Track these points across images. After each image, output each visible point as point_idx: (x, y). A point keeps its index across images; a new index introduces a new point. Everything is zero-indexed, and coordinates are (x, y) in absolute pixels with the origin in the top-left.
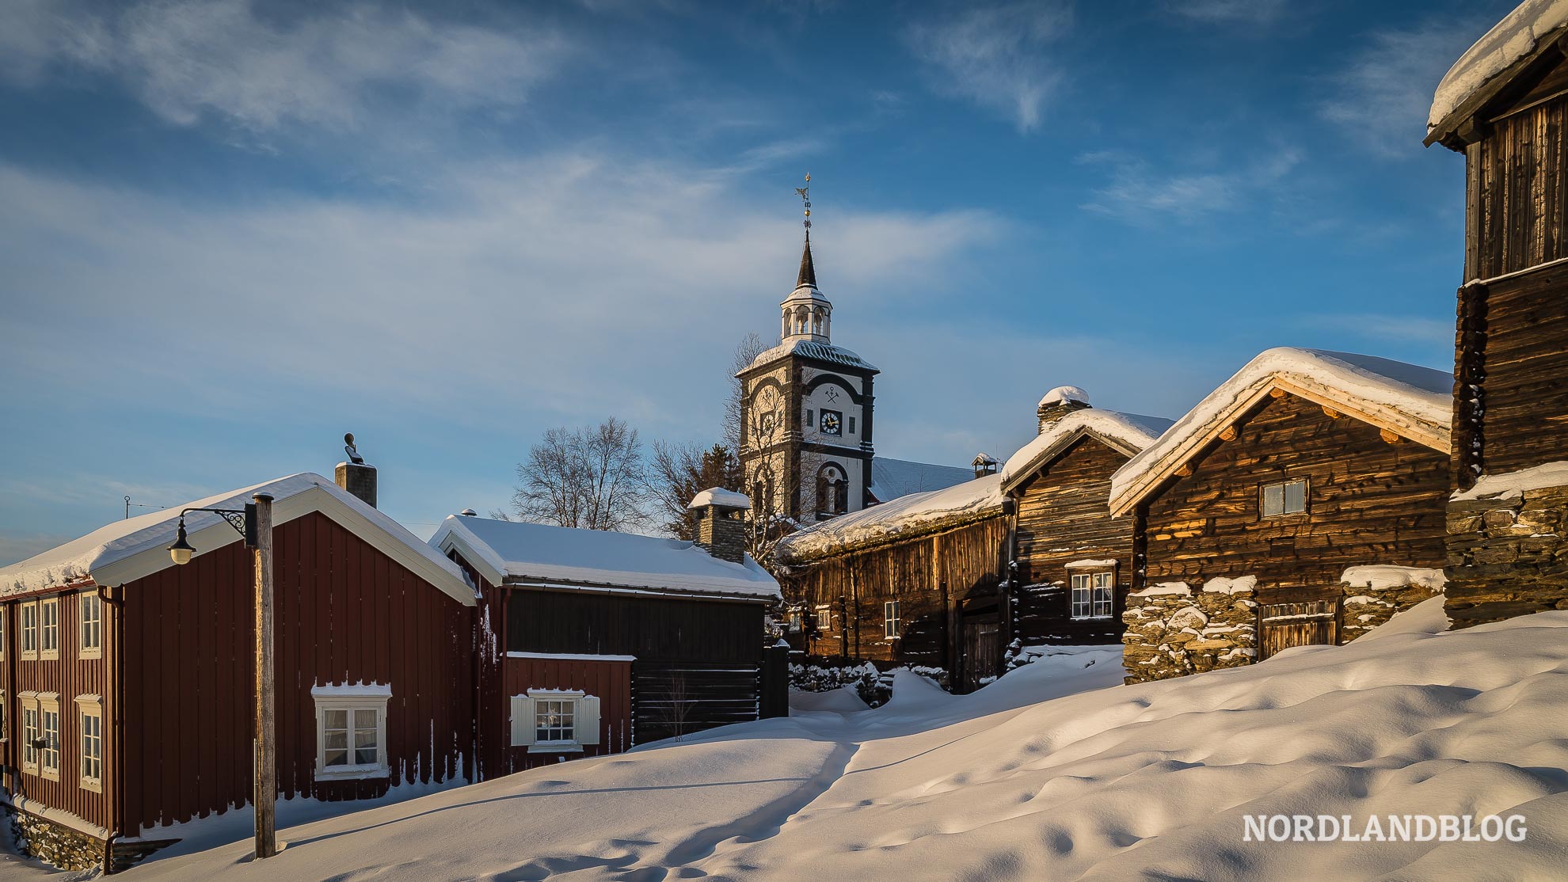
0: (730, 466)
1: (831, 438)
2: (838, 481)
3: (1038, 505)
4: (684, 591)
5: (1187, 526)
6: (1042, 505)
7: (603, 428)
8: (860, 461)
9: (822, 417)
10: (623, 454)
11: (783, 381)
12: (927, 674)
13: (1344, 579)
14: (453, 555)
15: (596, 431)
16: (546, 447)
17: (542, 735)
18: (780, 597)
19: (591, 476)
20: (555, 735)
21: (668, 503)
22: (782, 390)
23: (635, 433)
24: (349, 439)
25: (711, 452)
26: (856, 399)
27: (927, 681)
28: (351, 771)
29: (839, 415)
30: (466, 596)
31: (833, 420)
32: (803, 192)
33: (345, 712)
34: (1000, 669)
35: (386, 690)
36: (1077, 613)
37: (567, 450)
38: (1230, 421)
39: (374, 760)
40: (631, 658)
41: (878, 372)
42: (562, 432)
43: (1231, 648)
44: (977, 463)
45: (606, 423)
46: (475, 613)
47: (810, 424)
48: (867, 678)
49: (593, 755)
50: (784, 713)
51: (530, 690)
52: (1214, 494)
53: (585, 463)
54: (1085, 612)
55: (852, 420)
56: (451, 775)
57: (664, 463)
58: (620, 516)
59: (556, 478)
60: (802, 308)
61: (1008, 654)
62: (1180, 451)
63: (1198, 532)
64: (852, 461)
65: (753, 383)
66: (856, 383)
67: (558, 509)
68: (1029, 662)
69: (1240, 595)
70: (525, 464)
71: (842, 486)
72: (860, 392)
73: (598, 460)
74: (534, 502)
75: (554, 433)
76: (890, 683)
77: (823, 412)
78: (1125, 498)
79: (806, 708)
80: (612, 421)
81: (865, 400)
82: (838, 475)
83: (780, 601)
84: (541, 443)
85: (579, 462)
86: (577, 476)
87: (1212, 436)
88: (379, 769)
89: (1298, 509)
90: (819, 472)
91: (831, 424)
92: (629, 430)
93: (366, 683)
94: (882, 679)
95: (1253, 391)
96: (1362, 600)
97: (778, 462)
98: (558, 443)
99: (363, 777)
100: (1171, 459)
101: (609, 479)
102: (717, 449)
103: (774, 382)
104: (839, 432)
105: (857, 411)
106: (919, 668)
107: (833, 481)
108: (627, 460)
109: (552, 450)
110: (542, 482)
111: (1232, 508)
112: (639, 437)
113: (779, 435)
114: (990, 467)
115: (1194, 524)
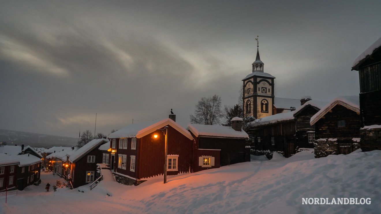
0: (240, 108)
1: (265, 94)
2: (266, 103)
3: (301, 119)
4: (230, 137)
5: (325, 128)
6: (302, 119)
7: (213, 97)
8: (271, 99)
9: (262, 89)
10: (217, 102)
11: (253, 81)
12: (280, 153)
13: (352, 140)
14: (189, 131)
15: (212, 97)
16: (202, 101)
17: (204, 164)
18: (249, 138)
19: (211, 107)
20: (206, 164)
21: (227, 117)
22: (252, 83)
23: (220, 98)
24: (172, 110)
25: (236, 106)
26: (270, 84)
27: (280, 155)
28: (172, 170)
29: (266, 88)
30: (191, 138)
31: (264, 89)
32: (257, 39)
33: (171, 159)
34: (295, 153)
35: (178, 156)
36: (310, 142)
37: (206, 102)
38: (330, 109)
39: (175, 168)
40: (220, 150)
41: (275, 78)
42: (205, 98)
43: (334, 152)
44: (291, 108)
45: (214, 96)
46: (193, 141)
47: (259, 90)
48: (268, 153)
49: (213, 168)
50: (250, 161)
51: (202, 156)
52: (329, 122)
53: (209, 104)
54: (311, 142)
55: (269, 89)
56: (188, 172)
57: (226, 109)
58: (217, 115)
59: (204, 108)
60: (257, 65)
61: (296, 149)
62: (322, 114)
63: (327, 129)
64: (269, 98)
65: (246, 82)
66: (270, 81)
67: (204, 114)
68: (300, 151)
69: (334, 142)
70: (197, 105)
71: (267, 105)
72: (271, 82)
73: (212, 104)
74: (199, 113)
75: (203, 98)
76: (272, 154)
77: (262, 88)
78: (313, 122)
79: (255, 159)
80: (215, 95)
81: (272, 85)
82: (266, 102)
83: (248, 139)
84: (200, 100)
85: (208, 104)
86: (208, 107)
87: (328, 112)
88: (176, 170)
89: (344, 126)
90: (261, 102)
91: (264, 90)
92: (219, 97)
93: (175, 155)
94: (271, 153)
95: (334, 104)
96: (356, 144)
97: (252, 99)
98: (204, 100)
99: (174, 171)
100: (321, 115)
101: (214, 107)
102: (237, 105)
103: (251, 81)
104: (266, 92)
105: (270, 87)
106: (279, 152)
107: (264, 103)
108: (218, 103)
109: (203, 102)
110: (200, 108)
111: (333, 125)
112: (221, 98)
113: (252, 93)
114: (294, 109)
115: (326, 127)
